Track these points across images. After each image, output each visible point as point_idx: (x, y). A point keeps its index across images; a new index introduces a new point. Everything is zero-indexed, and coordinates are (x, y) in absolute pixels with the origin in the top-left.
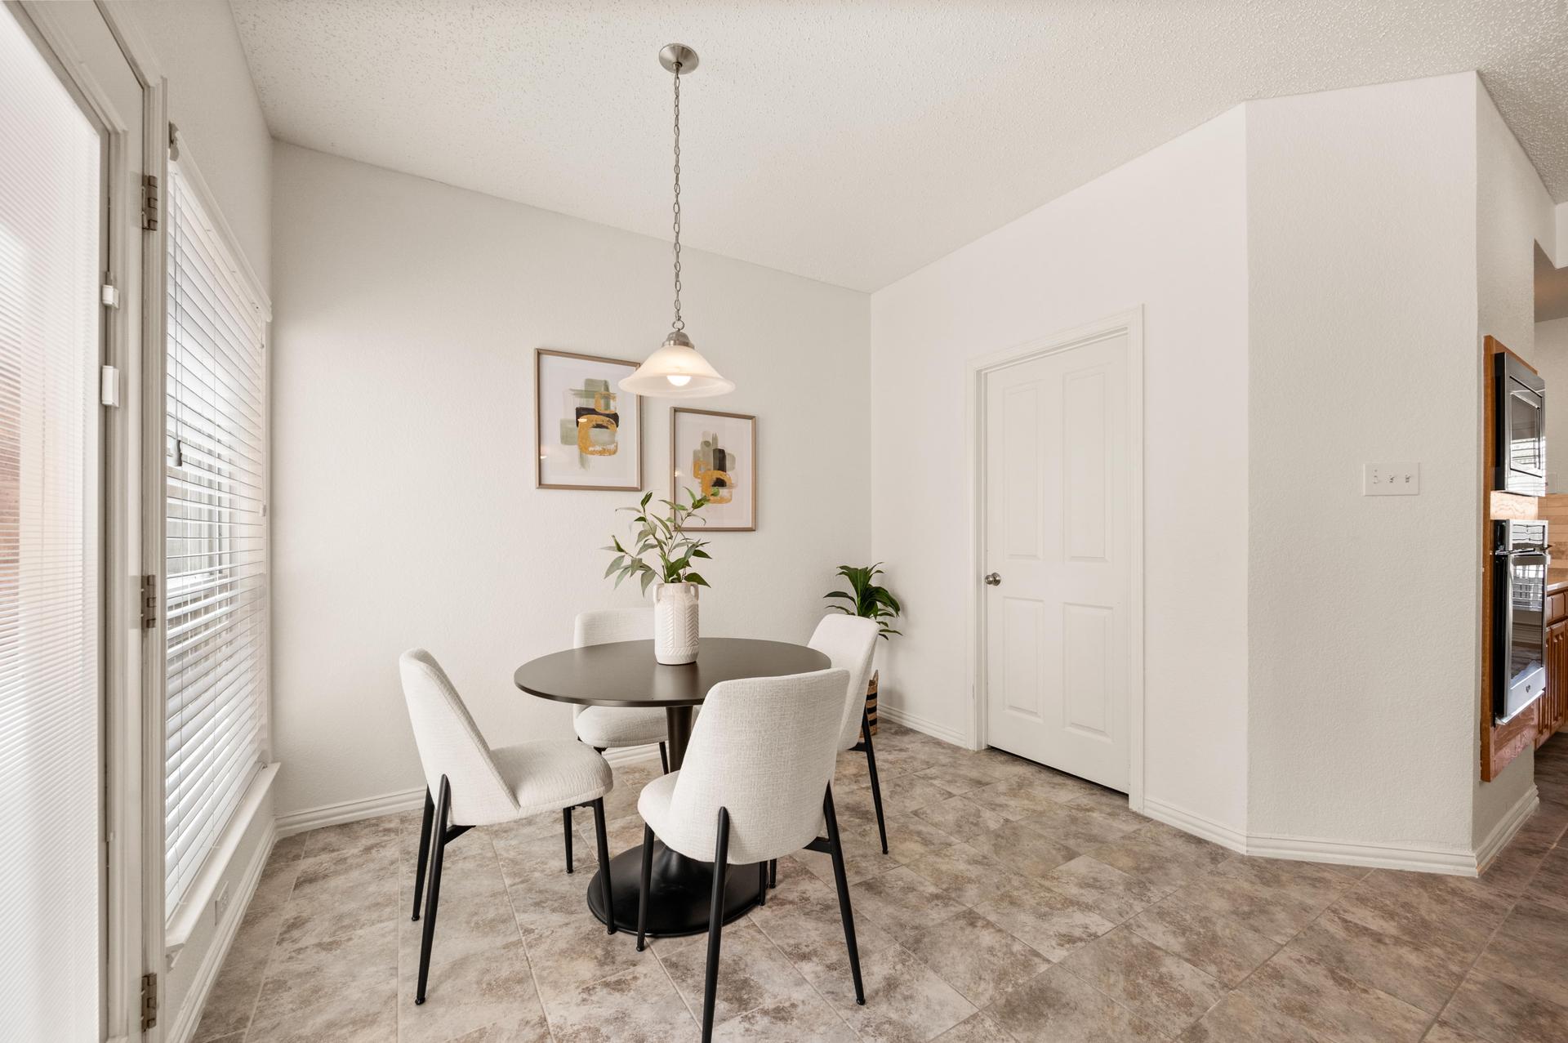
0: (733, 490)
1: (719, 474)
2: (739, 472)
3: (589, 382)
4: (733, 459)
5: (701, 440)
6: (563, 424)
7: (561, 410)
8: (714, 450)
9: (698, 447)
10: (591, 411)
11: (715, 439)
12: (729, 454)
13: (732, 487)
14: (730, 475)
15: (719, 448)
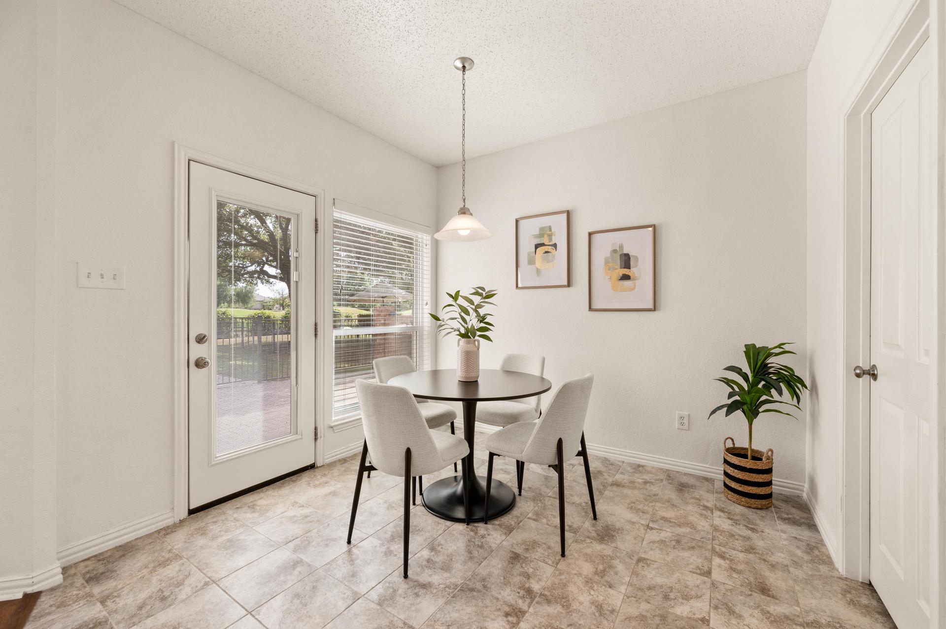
0: (637, 282)
1: (625, 271)
2: (642, 269)
3: (542, 229)
4: (636, 258)
5: (610, 249)
6: (529, 254)
7: (527, 246)
8: (621, 255)
9: (608, 254)
10: (543, 245)
11: (621, 247)
12: (633, 256)
13: (635, 279)
14: (633, 271)
15: (625, 252)
